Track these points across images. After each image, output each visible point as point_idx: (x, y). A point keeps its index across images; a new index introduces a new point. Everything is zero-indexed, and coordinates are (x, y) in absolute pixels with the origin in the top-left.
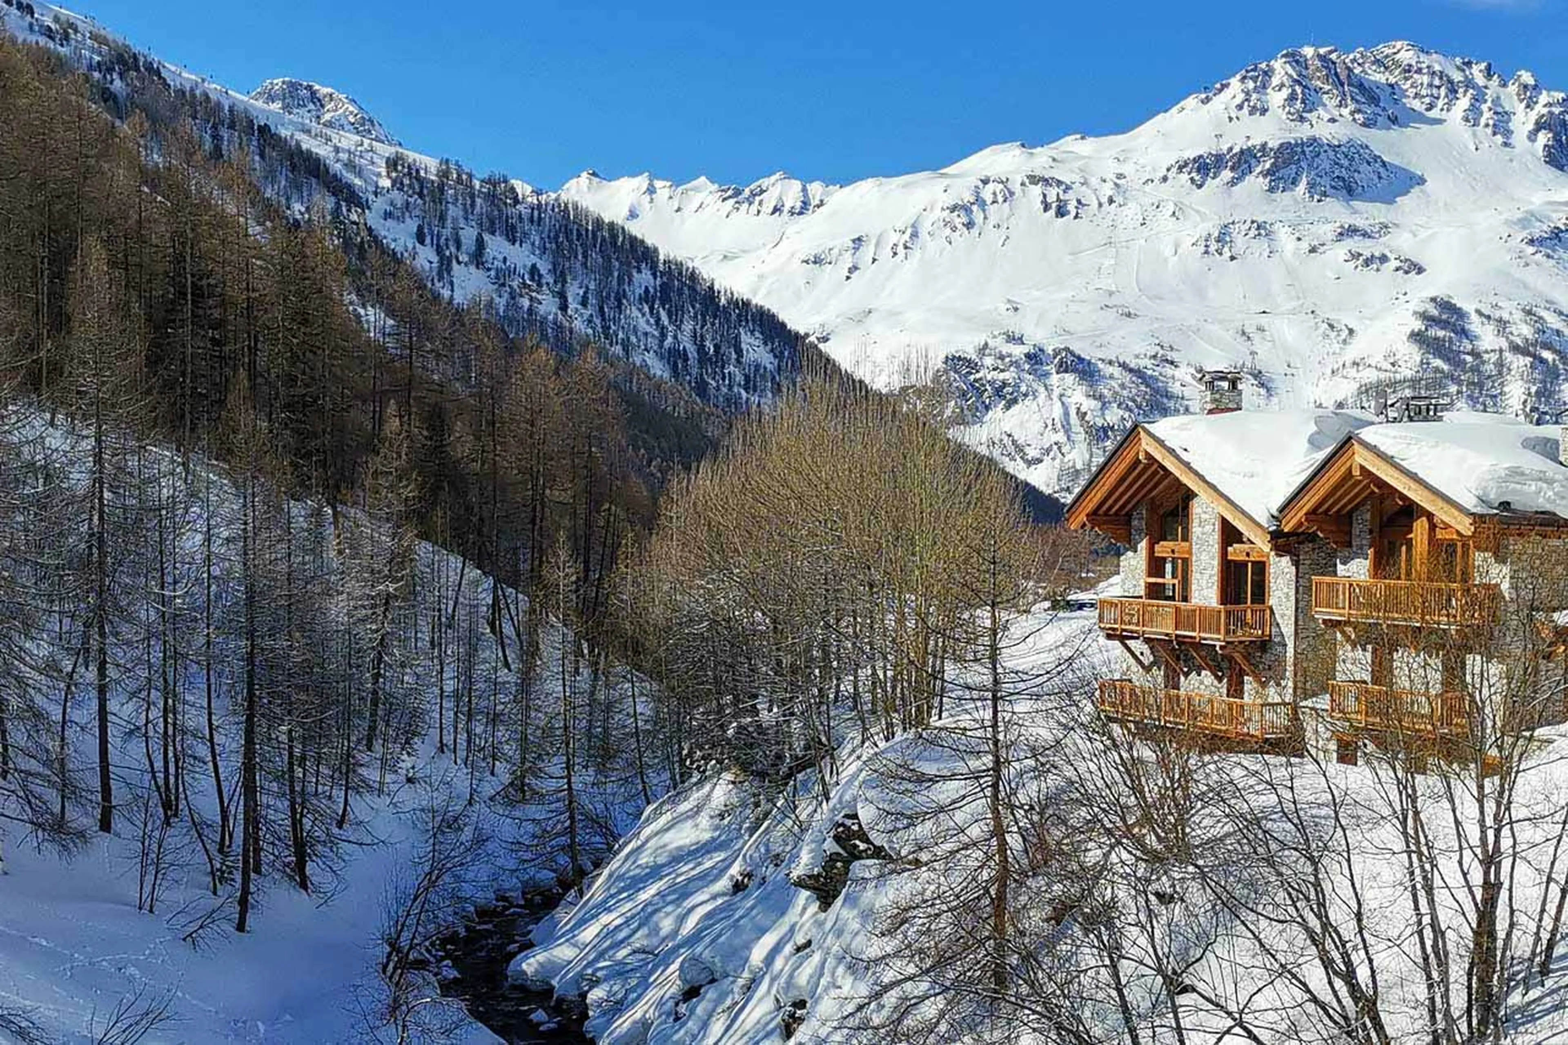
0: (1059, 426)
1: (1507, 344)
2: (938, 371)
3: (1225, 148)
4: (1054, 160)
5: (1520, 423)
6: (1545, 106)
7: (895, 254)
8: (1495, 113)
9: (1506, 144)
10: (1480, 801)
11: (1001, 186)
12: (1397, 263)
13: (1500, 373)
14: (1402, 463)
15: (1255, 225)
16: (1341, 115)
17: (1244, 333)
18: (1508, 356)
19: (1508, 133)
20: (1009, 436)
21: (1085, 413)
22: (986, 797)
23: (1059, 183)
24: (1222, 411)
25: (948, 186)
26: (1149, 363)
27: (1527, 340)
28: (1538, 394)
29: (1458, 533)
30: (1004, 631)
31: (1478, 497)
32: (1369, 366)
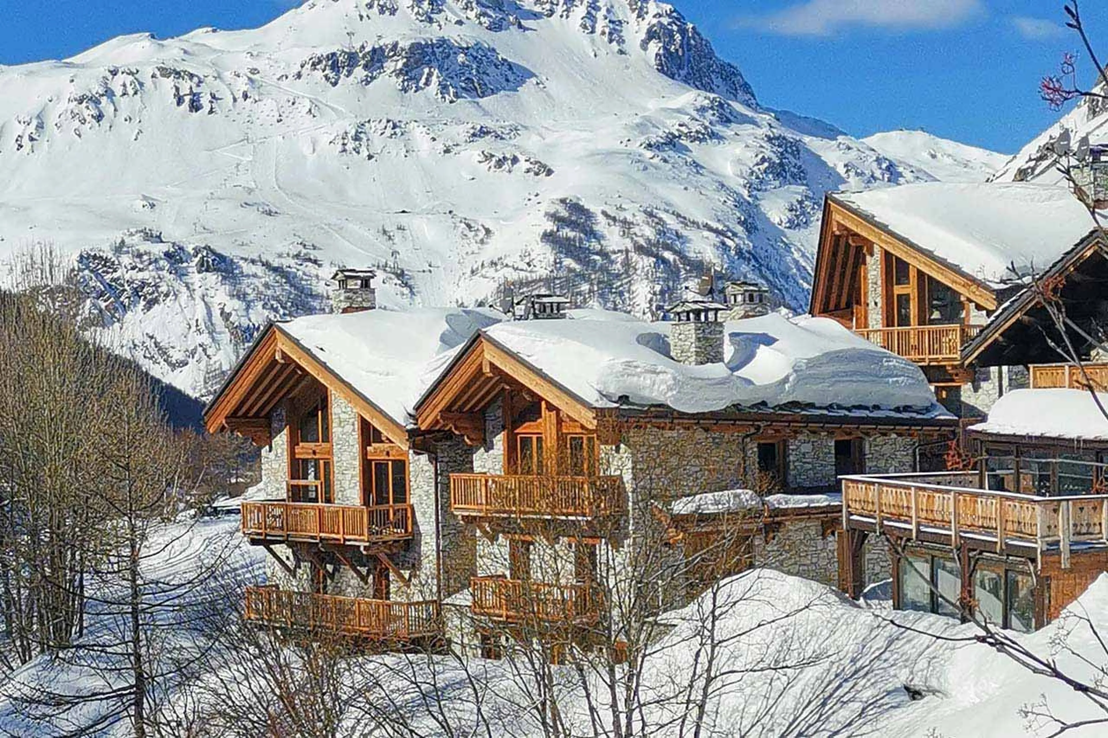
0: (202, 327)
1: (632, 245)
2: (73, 270)
3: (357, 46)
4: (185, 52)
5: (645, 321)
6: (654, 16)
7: (21, 146)
8: (610, 21)
9: (621, 52)
10: (612, 687)
11: (131, 78)
12: (528, 165)
13: (626, 272)
14: (526, 359)
15: (391, 124)
16: (467, 18)
17: (385, 232)
18: (634, 257)
19: (621, 41)
20: (152, 337)
21: (229, 314)
22: (130, 716)
23: (192, 76)
24: (357, 309)
25: (75, 76)
26: (292, 262)
27: (650, 241)
28: (662, 292)
29: (583, 427)
30: (142, 540)
31: (600, 392)
32: (507, 265)
